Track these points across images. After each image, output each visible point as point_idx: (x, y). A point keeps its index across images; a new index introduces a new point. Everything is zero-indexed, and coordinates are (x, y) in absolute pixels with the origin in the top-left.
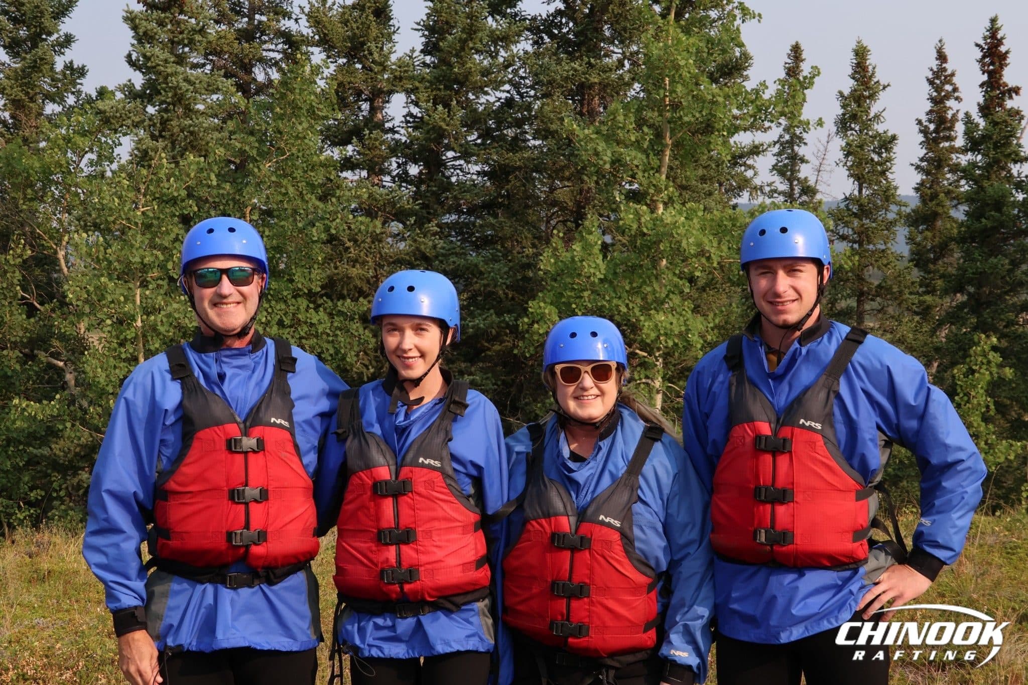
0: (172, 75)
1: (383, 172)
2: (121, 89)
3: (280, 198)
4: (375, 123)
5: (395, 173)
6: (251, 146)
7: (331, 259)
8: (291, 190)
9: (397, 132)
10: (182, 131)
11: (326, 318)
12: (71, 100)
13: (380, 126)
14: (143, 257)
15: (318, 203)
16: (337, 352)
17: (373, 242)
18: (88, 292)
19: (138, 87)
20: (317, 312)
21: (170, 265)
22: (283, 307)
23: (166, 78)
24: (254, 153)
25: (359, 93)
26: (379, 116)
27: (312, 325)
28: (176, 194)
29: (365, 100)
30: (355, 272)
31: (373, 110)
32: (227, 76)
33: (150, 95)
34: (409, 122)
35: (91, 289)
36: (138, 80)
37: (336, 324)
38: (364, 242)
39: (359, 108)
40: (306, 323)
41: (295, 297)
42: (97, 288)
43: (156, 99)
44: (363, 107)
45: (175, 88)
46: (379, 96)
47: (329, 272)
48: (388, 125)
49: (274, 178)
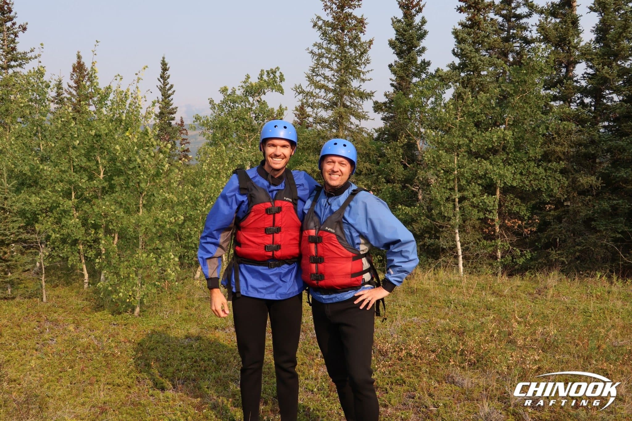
0: (473, 57)
1: (571, 102)
2: (449, 66)
3: (523, 113)
4: (569, 77)
5: (578, 101)
6: (509, 89)
7: (546, 143)
8: (529, 110)
9: (579, 82)
10: (477, 83)
11: (543, 171)
12: (424, 76)
13: (571, 78)
14: (459, 142)
15: (542, 116)
16: (548, 187)
17: (567, 135)
18: (433, 157)
19: (457, 65)
20: (539, 168)
21: (471, 145)
22: (523, 165)
23: (470, 59)
24: (512, 92)
25: (560, 64)
26: (571, 74)
27: (536, 174)
28: (475, 111)
29: (564, 67)
30: (558, 149)
31: (567, 71)
32: (498, 58)
33: (462, 68)
34: (585, 77)
35: (435, 156)
36: (457, 61)
37: (548, 174)
38: (563, 134)
39: (560, 71)
40: (533, 173)
41: (528, 161)
42: (438, 156)
43: (465, 69)
44: (563, 70)
45: (474, 64)
46: (571, 64)
47: (545, 149)
48: (575, 79)
49: (521, 104)
